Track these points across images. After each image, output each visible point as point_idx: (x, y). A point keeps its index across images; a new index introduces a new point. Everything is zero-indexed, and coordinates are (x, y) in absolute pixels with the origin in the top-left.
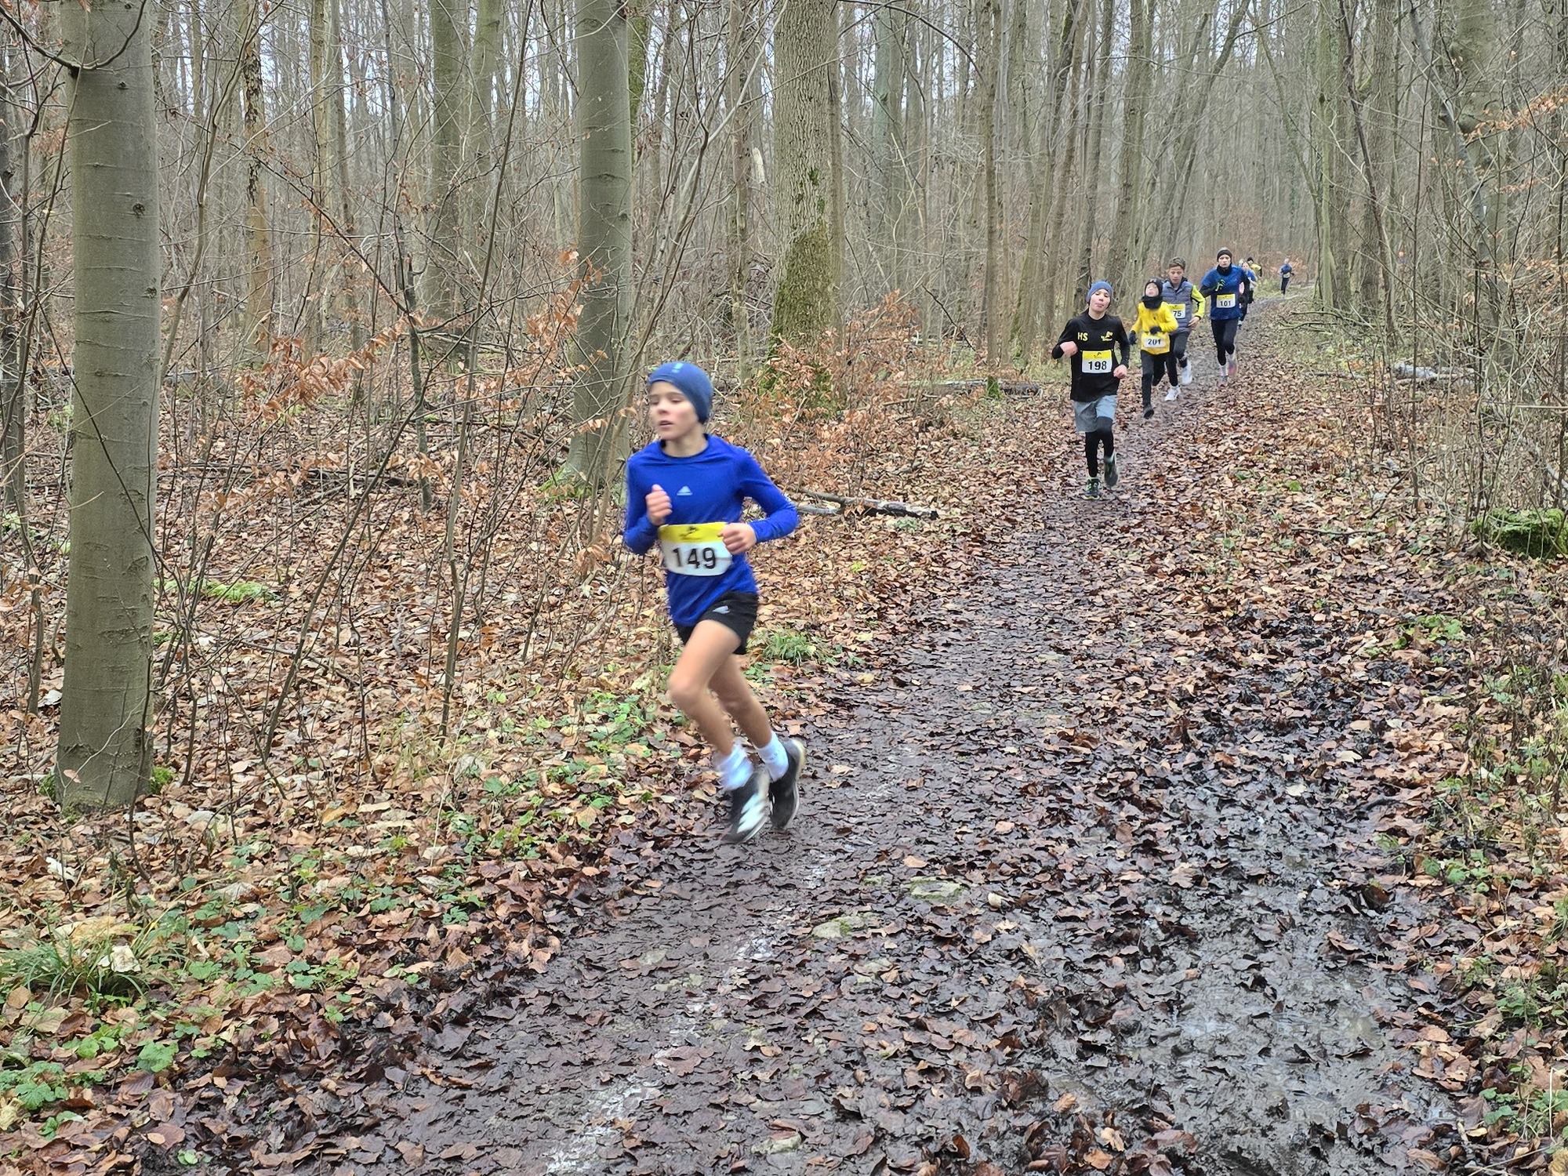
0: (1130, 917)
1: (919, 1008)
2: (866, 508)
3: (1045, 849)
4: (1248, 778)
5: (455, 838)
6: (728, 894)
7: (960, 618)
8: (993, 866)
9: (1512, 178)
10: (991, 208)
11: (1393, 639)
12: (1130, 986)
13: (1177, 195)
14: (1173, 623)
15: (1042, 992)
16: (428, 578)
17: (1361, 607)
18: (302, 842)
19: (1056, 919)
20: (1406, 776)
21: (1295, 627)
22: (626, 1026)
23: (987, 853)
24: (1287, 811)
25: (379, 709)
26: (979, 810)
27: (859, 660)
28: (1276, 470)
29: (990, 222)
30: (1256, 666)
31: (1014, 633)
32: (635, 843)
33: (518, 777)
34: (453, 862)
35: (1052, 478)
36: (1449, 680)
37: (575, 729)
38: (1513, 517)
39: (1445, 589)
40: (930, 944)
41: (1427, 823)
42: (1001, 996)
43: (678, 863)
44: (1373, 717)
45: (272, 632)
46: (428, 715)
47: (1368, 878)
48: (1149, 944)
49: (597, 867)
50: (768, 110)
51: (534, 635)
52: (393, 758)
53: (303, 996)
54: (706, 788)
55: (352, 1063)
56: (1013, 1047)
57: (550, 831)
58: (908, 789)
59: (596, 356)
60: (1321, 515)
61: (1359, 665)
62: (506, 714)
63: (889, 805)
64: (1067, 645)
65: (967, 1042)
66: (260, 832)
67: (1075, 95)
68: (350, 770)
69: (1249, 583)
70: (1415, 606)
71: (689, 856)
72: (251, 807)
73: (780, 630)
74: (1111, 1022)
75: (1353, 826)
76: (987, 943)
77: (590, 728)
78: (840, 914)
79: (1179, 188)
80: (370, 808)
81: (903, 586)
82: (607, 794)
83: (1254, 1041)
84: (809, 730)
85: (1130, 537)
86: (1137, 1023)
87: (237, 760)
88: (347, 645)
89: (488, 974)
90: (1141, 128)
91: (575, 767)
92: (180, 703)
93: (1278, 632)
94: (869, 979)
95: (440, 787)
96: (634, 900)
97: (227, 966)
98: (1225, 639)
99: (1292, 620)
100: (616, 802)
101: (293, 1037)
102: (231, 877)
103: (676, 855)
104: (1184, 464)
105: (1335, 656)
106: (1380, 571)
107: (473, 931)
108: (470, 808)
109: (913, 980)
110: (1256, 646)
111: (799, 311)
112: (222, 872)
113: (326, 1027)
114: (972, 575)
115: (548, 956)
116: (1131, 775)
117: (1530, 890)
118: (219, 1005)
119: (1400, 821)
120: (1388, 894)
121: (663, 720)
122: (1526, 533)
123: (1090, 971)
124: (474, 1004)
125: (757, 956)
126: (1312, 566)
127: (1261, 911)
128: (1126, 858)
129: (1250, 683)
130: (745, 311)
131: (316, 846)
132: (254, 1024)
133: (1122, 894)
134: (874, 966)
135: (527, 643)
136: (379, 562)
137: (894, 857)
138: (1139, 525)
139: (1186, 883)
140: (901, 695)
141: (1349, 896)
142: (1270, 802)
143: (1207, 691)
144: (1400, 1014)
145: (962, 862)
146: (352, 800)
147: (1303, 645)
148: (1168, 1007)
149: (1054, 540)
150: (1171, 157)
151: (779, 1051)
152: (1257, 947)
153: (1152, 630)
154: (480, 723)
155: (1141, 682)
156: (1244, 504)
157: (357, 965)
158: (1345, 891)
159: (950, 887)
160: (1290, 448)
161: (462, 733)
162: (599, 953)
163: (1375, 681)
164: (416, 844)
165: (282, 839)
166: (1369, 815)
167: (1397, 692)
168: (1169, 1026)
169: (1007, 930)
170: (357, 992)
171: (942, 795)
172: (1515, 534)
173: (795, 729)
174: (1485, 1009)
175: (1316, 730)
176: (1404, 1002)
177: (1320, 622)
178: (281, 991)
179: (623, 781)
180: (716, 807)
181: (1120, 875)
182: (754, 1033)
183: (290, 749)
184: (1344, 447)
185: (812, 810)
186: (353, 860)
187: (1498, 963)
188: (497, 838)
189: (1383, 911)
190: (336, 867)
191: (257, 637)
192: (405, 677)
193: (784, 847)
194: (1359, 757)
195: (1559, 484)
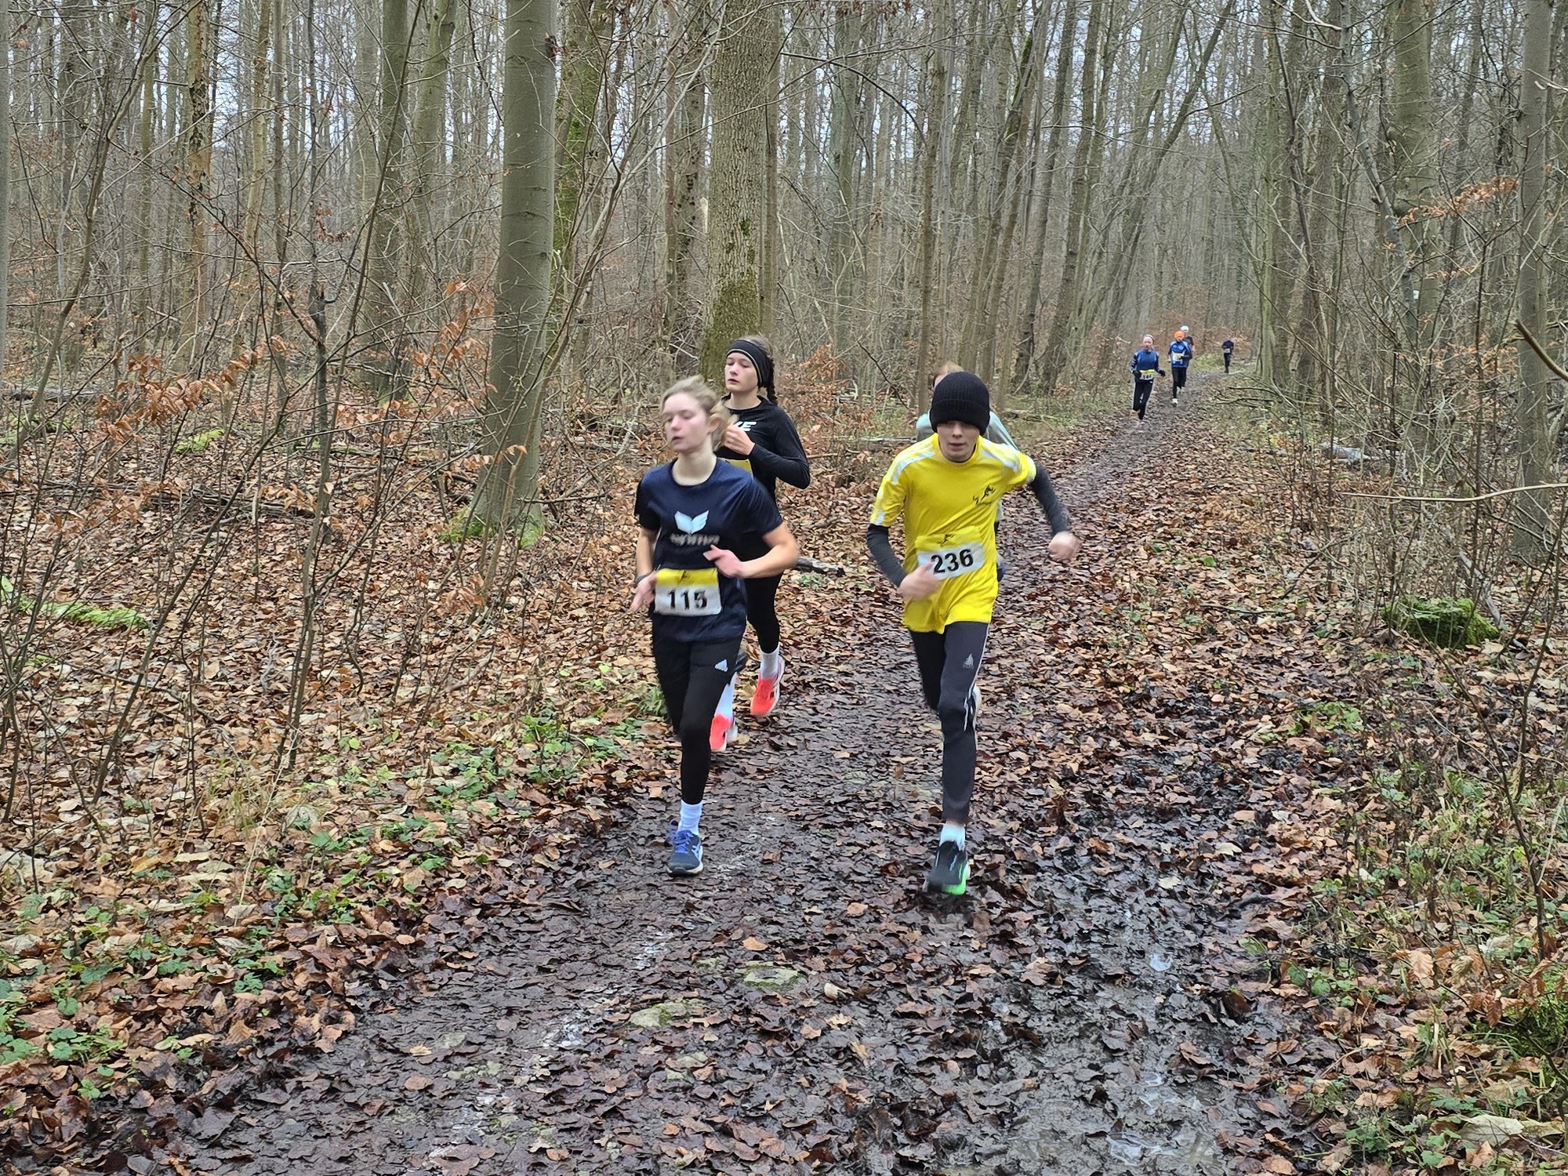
0: (974, 1015)
1: (730, 1111)
3: (895, 935)
4: (1119, 867)
5: (267, 896)
6: (548, 970)
7: (849, 680)
11: (1289, 725)
12: (960, 1095)
13: (1123, 266)
14: (1067, 696)
17: (1261, 690)
18: (109, 891)
19: (894, 1014)
20: (1285, 873)
21: (1192, 707)
22: (406, 1117)
23: (833, 937)
24: (1157, 905)
26: (834, 889)
28: (1192, 544)
30: (1147, 747)
31: (902, 699)
32: (459, 909)
33: (350, 831)
34: (260, 923)
36: (1342, 771)
37: (423, 781)
38: (1423, 605)
39: (1350, 675)
40: (754, 1038)
41: (1299, 926)
42: (819, 1101)
43: (502, 934)
44: (1259, 807)
47: (1231, 983)
48: (989, 1047)
49: (414, 935)
53: (59, 1069)
54: (550, 852)
55: (95, 1148)
56: (823, 1160)
57: (371, 893)
58: (763, 862)
60: (1233, 592)
61: (1252, 751)
62: (355, 762)
63: (740, 879)
65: (774, 1152)
66: (69, 878)
69: (1150, 659)
70: (1316, 692)
71: (516, 927)
72: (68, 850)
74: (934, 1135)
75: (1223, 925)
76: (816, 1039)
77: (438, 781)
78: (663, 1000)
79: (1126, 259)
80: (189, 857)
82: (440, 855)
83: (1085, 1164)
85: (1036, 606)
86: (962, 1138)
87: (68, 798)
89: (270, 1051)
91: (412, 823)
93: (1173, 712)
94: (679, 1076)
95: (267, 837)
96: (446, 973)
98: (1119, 716)
99: (1189, 700)
100: (449, 863)
101: (35, 1116)
102: (19, 929)
103: (501, 925)
104: (1102, 533)
105: (1228, 740)
106: (1286, 653)
107: (263, 1001)
108: (292, 862)
109: (728, 1078)
110: (1148, 725)
112: (13, 922)
113: (77, 1104)
114: (869, 636)
115: (339, 1033)
116: (999, 858)
117: (1397, 1006)
119: (1273, 922)
120: (1250, 1003)
121: (517, 776)
122: (1434, 622)
123: (922, 1075)
124: (244, 1086)
125: (564, 1044)
126: (1218, 644)
127: (1113, 1015)
128: (980, 949)
129: (1138, 764)
131: (119, 897)
133: (968, 990)
134: (687, 1060)
135: (397, 685)
137: (734, 937)
138: (1046, 593)
139: (1039, 980)
141: (1209, 1003)
142: (1141, 894)
143: (1092, 771)
144: (1246, 1140)
145: (806, 946)
146: (172, 848)
147: (1197, 726)
148: (998, 1120)
150: (1119, 229)
151: (566, 1154)
152: (1104, 1056)
153: (1045, 703)
154: (325, 771)
155: (1024, 757)
156: (1156, 577)
157: (129, 1034)
158: (1205, 996)
159: (786, 974)
160: (1209, 523)
161: (305, 779)
162: (395, 1032)
163: (1265, 769)
164: (224, 900)
165: (89, 888)
166: (1242, 913)
167: (1288, 781)
168: (996, 1142)
169: (840, 1025)
170: (122, 1065)
171: (798, 870)
172: (1423, 622)
173: (656, 791)
174: (1335, 1139)
175: (1198, 818)
176: (1252, 1126)
177: (1217, 704)
178: (37, 1061)
179: (461, 841)
180: (556, 874)
181: (970, 968)
182: (543, 1133)
183: (128, 788)
184: (1262, 526)
185: (657, 880)
186: (154, 915)
187: (1354, 1088)
188: (313, 898)
189: (1245, 1021)
190: (134, 921)
191: (120, 667)
192: (267, 716)
193: (619, 922)
194: (1239, 850)
195: (1472, 573)
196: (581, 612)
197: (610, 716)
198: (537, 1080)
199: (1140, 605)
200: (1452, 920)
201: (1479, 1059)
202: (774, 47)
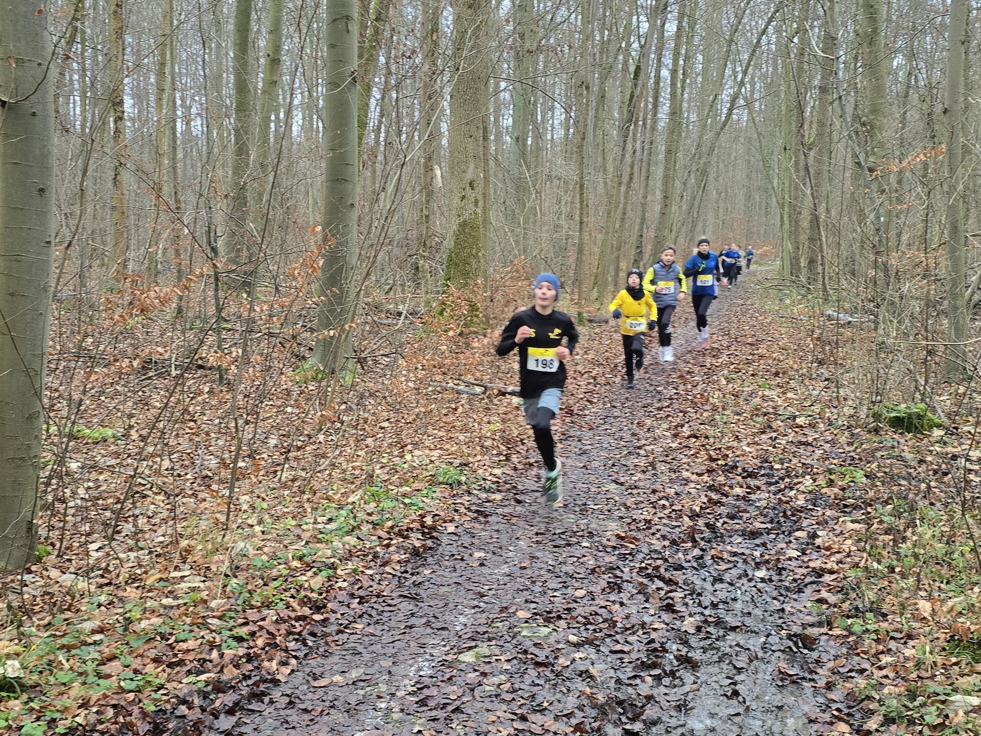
0: (657, 651)
1: (524, 707)
2: (500, 391)
3: (605, 607)
4: (731, 565)
5: (231, 595)
6: (405, 633)
8: (573, 618)
9: (899, 200)
10: (581, 208)
11: (822, 481)
12: (655, 695)
13: (696, 204)
14: (688, 468)
15: (601, 698)
16: (220, 428)
17: (803, 461)
18: (133, 595)
19: (612, 652)
20: (828, 566)
21: (763, 472)
22: (338, 717)
23: (569, 609)
24: (755, 586)
25: (186, 511)
26: (565, 582)
27: (494, 486)
28: (753, 375)
29: (581, 217)
30: (738, 496)
31: (589, 471)
32: (346, 599)
33: (274, 556)
34: (230, 610)
35: (616, 376)
36: (855, 507)
37: (311, 526)
38: (896, 408)
39: (854, 451)
40: (532, 667)
41: (840, 596)
42: (575, 700)
43: (374, 613)
44: (809, 529)
45: (118, 461)
46: (218, 516)
47: (804, 629)
48: (668, 668)
49: (322, 614)
50: (444, 142)
51: (286, 466)
52: (193, 543)
53: (130, 695)
54: (393, 565)
56: (581, 732)
57: (293, 591)
58: (521, 568)
59: (331, 291)
60: (780, 403)
62: (267, 516)
63: (509, 578)
64: (622, 480)
65: (553, 729)
66: (106, 589)
67: (635, 141)
68: (166, 550)
69: (735, 444)
70: (835, 461)
71: (381, 609)
72: (101, 572)
73: (444, 466)
74: (643, 717)
75: (795, 596)
76: (567, 666)
77: (320, 526)
78: (476, 646)
79: (698, 199)
80: (178, 574)
81: (522, 440)
82: (330, 568)
83: (731, 731)
84: (460, 530)
85: (662, 414)
86: (659, 718)
87: (93, 542)
88: (167, 470)
89: (250, 682)
90: (675, 162)
91: (310, 550)
92: (57, 505)
93: (752, 475)
94: (492, 688)
95: (223, 562)
96: (345, 636)
97: (80, 674)
98: (720, 479)
99: (760, 467)
100: (336, 573)
101: (122, 721)
102: (85, 617)
103: (373, 608)
104: (697, 369)
105: (787, 490)
106: (815, 439)
107: (241, 654)
108: (242, 575)
109: (520, 689)
110: (738, 483)
111: (461, 267)
112: (80, 614)
113: (144, 714)
115: (289, 671)
116: (659, 562)
117: (902, 638)
118: (75, 700)
119: (824, 594)
120: (816, 640)
121: (367, 522)
122: (904, 418)
123: (630, 685)
124: (240, 701)
125: (422, 673)
126: (774, 435)
127: (737, 649)
128: (655, 614)
129: (734, 506)
130: (427, 266)
131: (141, 598)
132: (97, 712)
133: (652, 637)
134: (496, 680)
135: (282, 470)
136: (188, 417)
137: (511, 611)
138: (668, 406)
139: (692, 631)
140: (518, 509)
141: (792, 640)
142: (745, 580)
143: (708, 511)
144: (821, 715)
145: (553, 615)
146: (166, 569)
147: (767, 483)
148: (678, 708)
149: (616, 414)
150: (693, 181)
151: (434, 733)
152: (734, 672)
153: (675, 472)
154: (250, 521)
155: (667, 503)
156: (733, 395)
157: (166, 675)
158: (789, 637)
159: (546, 631)
160: (762, 362)
161: (238, 527)
162: (321, 669)
163: (810, 507)
164: (206, 598)
165: (120, 593)
166: (805, 590)
167: (824, 514)
168: (679, 720)
169: (580, 658)
170: (165, 692)
171: (542, 572)
172: (897, 418)
173: (451, 528)
174: (873, 712)
175: (774, 536)
176: (824, 707)
177: (777, 470)
178: (115, 691)
179: (340, 560)
180: (399, 577)
181: (651, 625)
182: (418, 722)
183: (127, 535)
184: (795, 362)
185: (460, 580)
186: (165, 607)
187: (881, 684)
188: (259, 595)
189: (813, 650)
190: (154, 611)
191: (108, 464)
192: (203, 491)
193: (441, 604)
194: (800, 554)
195: (925, 389)
196: (386, 424)
197: (417, 485)
198: (410, 694)
199: (725, 413)
200: (928, 589)
201: (951, 666)
202: (487, 73)
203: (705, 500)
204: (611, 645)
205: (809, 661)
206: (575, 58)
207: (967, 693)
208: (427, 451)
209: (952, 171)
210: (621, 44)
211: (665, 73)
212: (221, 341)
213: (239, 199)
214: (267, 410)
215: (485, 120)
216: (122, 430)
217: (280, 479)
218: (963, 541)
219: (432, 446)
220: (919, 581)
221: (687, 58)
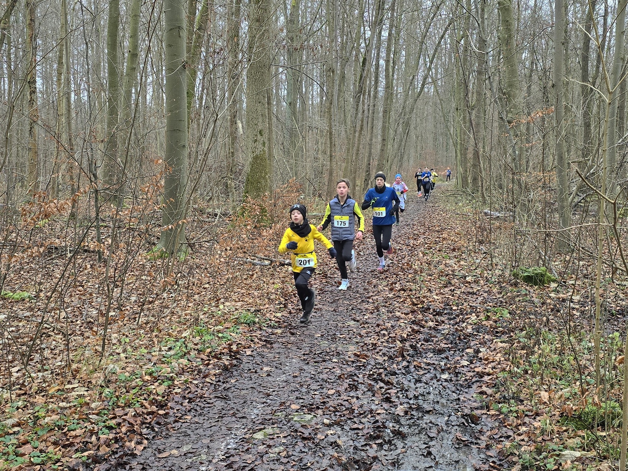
0: (379, 428)
1: (295, 467)
2: (280, 263)
3: (347, 401)
4: (426, 371)
5: (105, 399)
6: (218, 421)
8: (326, 408)
9: (528, 141)
10: (331, 147)
11: (482, 317)
12: (379, 456)
13: (403, 144)
14: (399, 310)
15: (344, 459)
16: (99, 290)
17: (470, 304)
18: (40, 401)
19: (350, 429)
20: (487, 371)
21: (446, 312)
23: (324, 403)
24: (441, 385)
25: (76, 345)
26: (322, 385)
27: (276, 324)
28: (439, 251)
29: (331, 153)
30: (431, 327)
31: (337, 313)
32: (180, 400)
33: (133, 373)
34: (104, 409)
36: (503, 333)
37: (158, 353)
38: (528, 270)
39: (502, 297)
40: (300, 440)
41: (494, 389)
42: (327, 461)
43: (198, 409)
44: (475, 347)
45: (32, 313)
46: (97, 347)
47: (472, 411)
48: (387, 439)
49: (164, 410)
50: (244, 105)
51: (142, 314)
52: (80, 366)
53: (37, 466)
54: (211, 377)
57: (145, 396)
58: (294, 377)
59: (170, 200)
60: (456, 268)
61: (470, 327)
62: (129, 347)
63: (286, 383)
64: (358, 318)
66: (22, 397)
67: (363, 105)
68: (62, 371)
69: (428, 294)
70: (491, 304)
71: (203, 405)
72: (19, 386)
73: (244, 312)
75: (466, 390)
76: (323, 439)
77: (164, 353)
78: (264, 428)
79: (404, 141)
80: (70, 386)
82: (170, 380)
84: (255, 353)
85: (383, 276)
87: (14, 367)
88: (64, 318)
89: (117, 456)
90: (389, 118)
91: (157, 369)
93: (439, 314)
94: (275, 455)
95: (99, 377)
96: (180, 424)
97: (4, 455)
98: (419, 316)
99: (444, 309)
100: (173, 383)
102: (8, 416)
103: (197, 405)
104: (404, 247)
105: (461, 323)
106: (478, 290)
107: (111, 438)
108: (112, 387)
109: (293, 455)
110: (430, 319)
111: (255, 185)
112: (5, 414)
115: (142, 448)
116: (381, 370)
117: (532, 415)
119: (484, 389)
120: (479, 418)
121: (194, 349)
122: (532, 276)
123: (363, 450)
124: (110, 469)
125: (229, 447)
126: (453, 288)
127: (430, 425)
128: (379, 404)
129: (428, 334)
130: (233, 184)
131: (46, 403)
133: (377, 419)
134: (277, 450)
135: (139, 317)
136: (78, 284)
137: (287, 405)
138: (387, 271)
139: (402, 414)
140: (292, 338)
141: (464, 418)
142: (435, 381)
143: (412, 337)
144: (483, 465)
145: (314, 406)
146: (62, 383)
147: (448, 319)
148: (393, 464)
150: (401, 129)
152: (429, 439)
153: (391, 313)
154: (117, 351)
155: (386, 333)
156: (427, 263)
157: (61, 453)
158: (463, 416)
159: (309, 417)
160: (444, 242)
161: (110, 355)
162: (164, 446)
163: (475, 333)
164: (88, 401)
165: (32, 400)
167: (484, 337)
169: (331, 434)
170: (61, 464)
171: (307, 379)
172: (528, 277)
173: (249, 352)
175: (453, 352)
176: (484, 461)
177: (455, 310)
178: (27, 465)
179: (177, 375)
180: (215, 385)
181: (376, 411)
183: (37, 362)
184: (465, 242)
185: (254, 386)
186: (61, 408)
187: (520, 445)
188: (123, 399)
189: (477, 424)
190: (54, 411)
191: (25, 315)
192: (87, 332)
193: (242, 401)
194: (469, 363)
195: (545, 258)
196: (207, 286)
197: (227, 325)
198: (221, 460)
199: (422, 274)
200: (549, 384)
201: (563, 432)
202: (269, 62)
203: (410, 330)
204: (351, 425)
205: (476, 431)
206: (326, 53)
207: (573, 449)
208: (233, 303)
209: (558, 122)
210: (354, 44)
211: (382, 62)
212: (99, 234)
213: (112, 143)
214: (129, 278)
215: (269, 92)
216: (34, 293)
217: (138, 323)
218: (569, 353)
219: (237, 300)
220: (542, 379)
221: (395, 53)
